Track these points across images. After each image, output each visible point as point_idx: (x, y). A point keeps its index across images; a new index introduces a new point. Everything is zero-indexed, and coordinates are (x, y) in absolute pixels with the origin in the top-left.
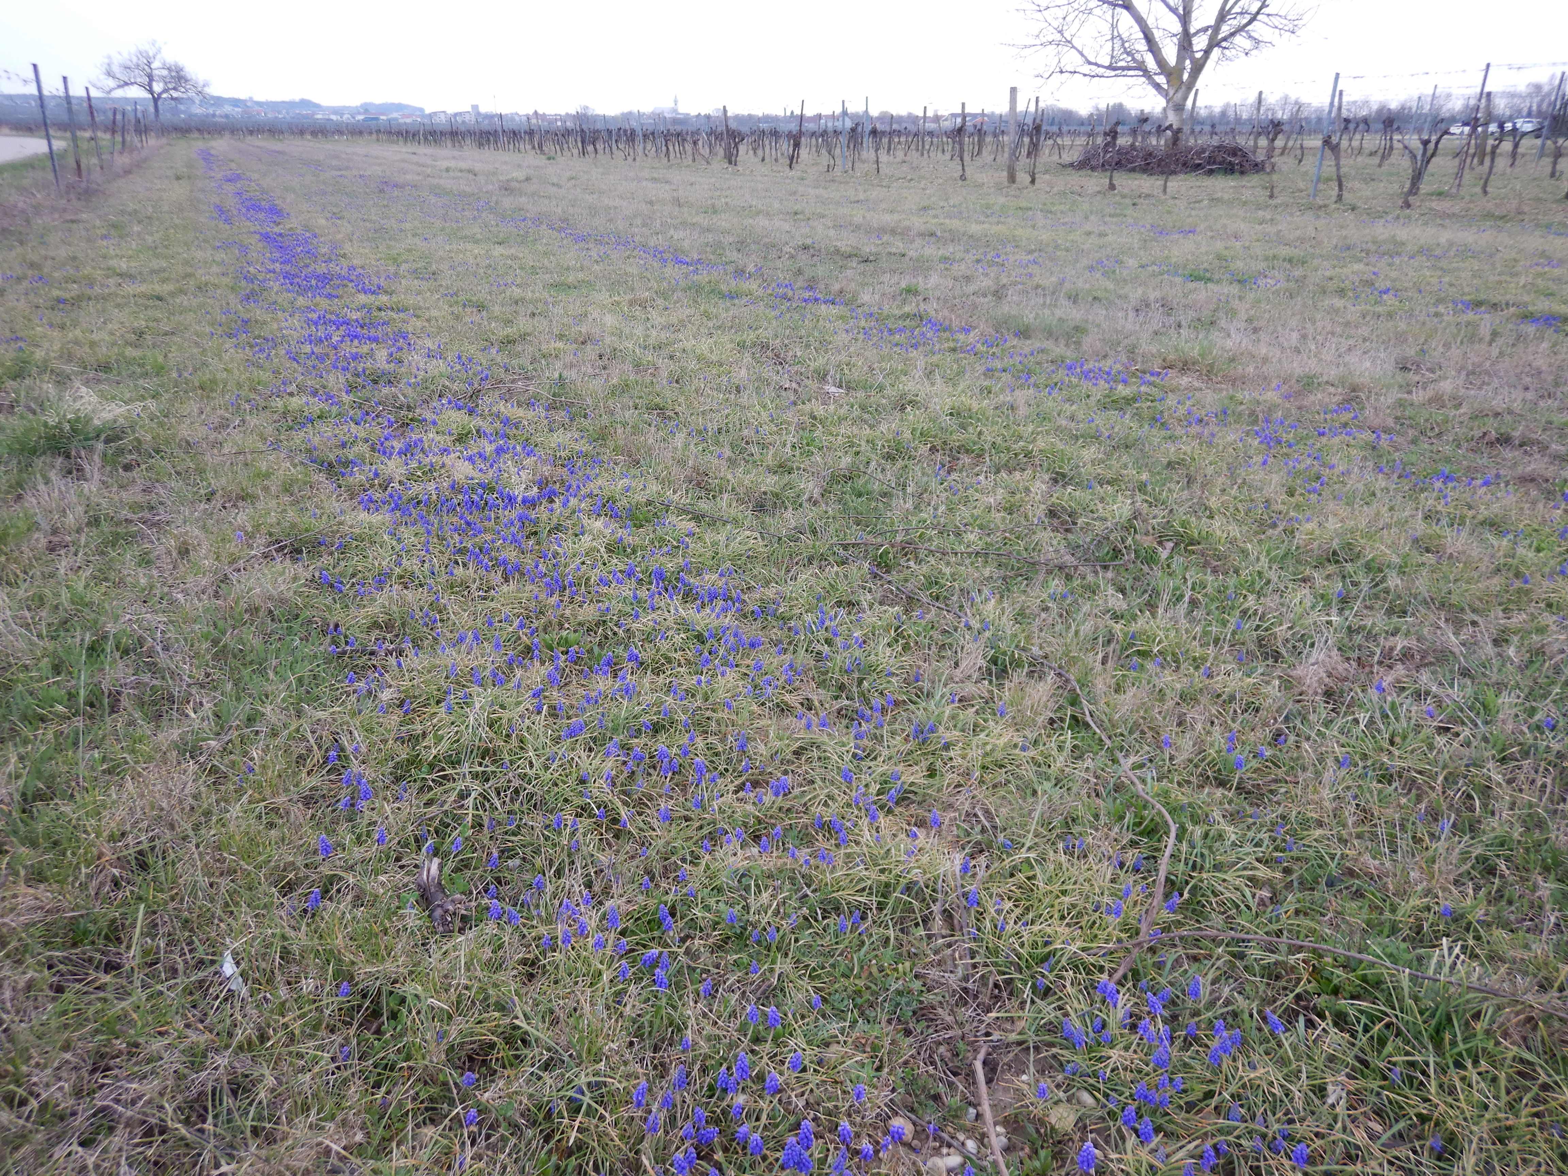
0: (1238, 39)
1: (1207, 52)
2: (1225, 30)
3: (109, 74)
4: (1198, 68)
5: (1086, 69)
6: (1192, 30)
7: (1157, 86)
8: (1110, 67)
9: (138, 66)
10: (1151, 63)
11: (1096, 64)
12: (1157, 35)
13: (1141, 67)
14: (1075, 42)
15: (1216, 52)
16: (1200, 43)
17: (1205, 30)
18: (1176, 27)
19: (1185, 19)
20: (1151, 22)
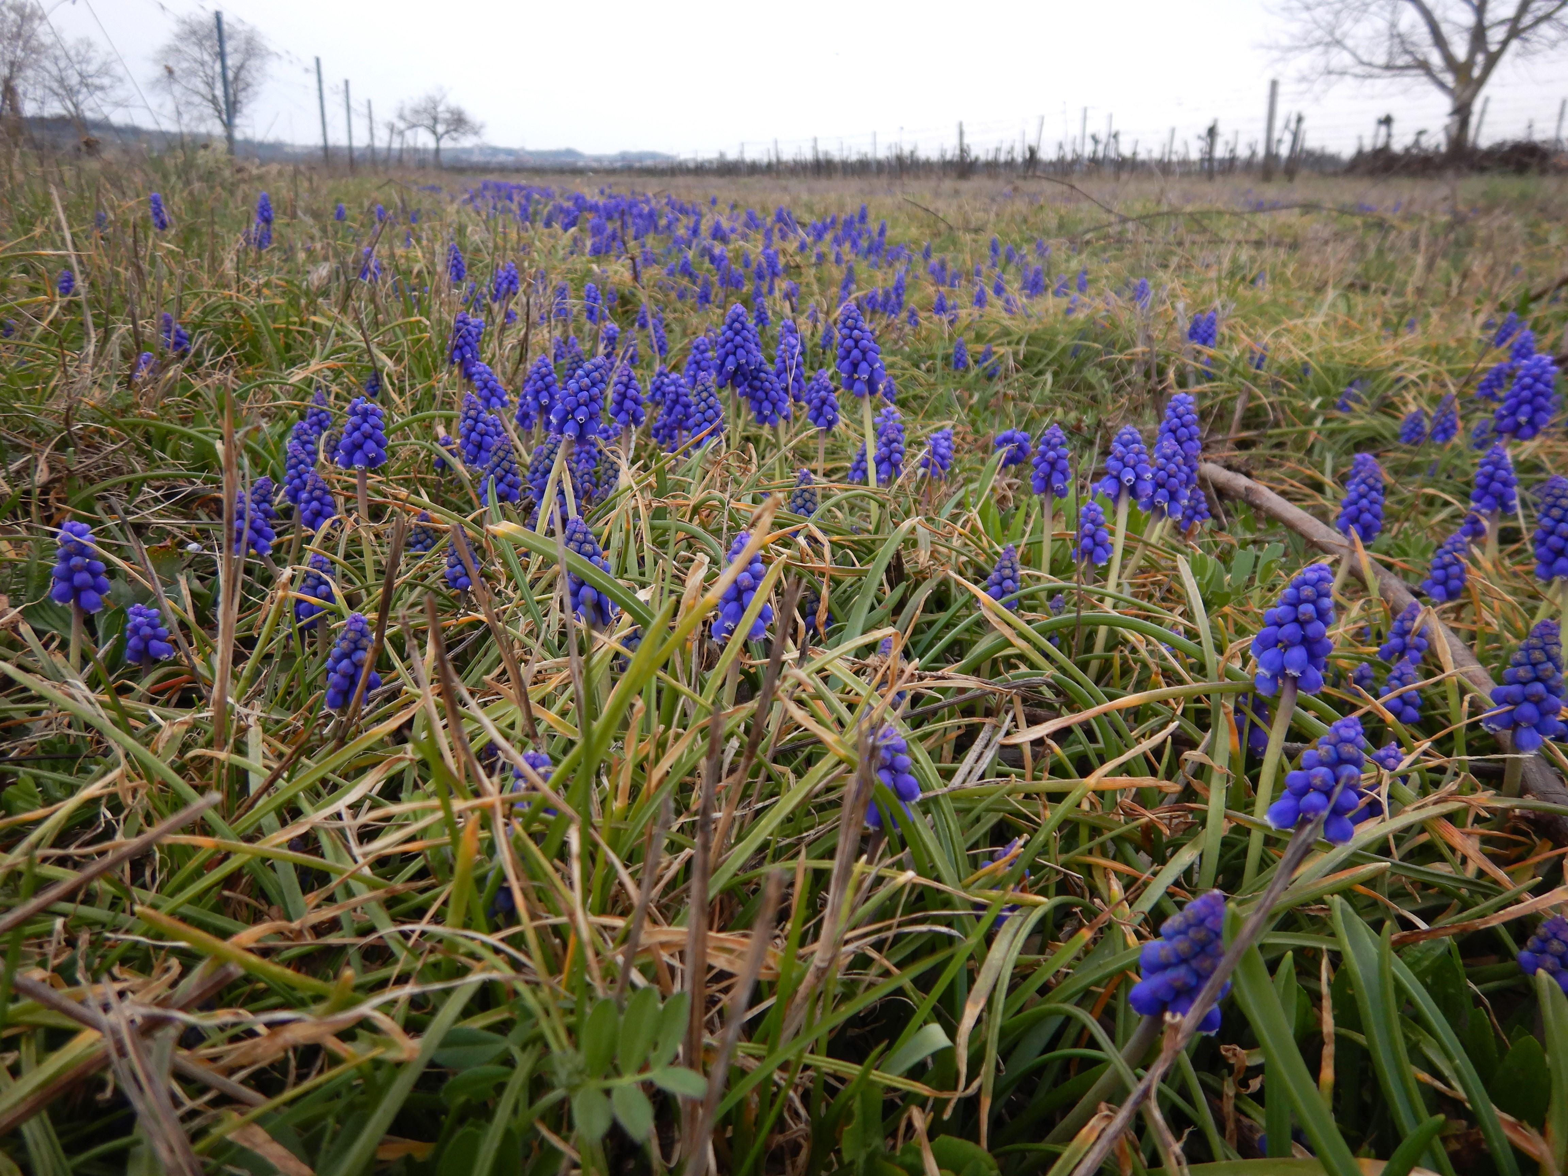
0: (1545, 29)
1: (1505, 44)
2: (1527, 20)
3: (401, 117)
4: (1492, 60)
5: (1359, 70)
6: (1487, 23)
7: (1442, 85)
8: (1388, 67)
9: (425, 110)
10: (1436, 59)
11: (1370, 64)
12: (1445, 29)
13: (1424, 66)
14: (1349, 43)
15: (1515, 45)
16: (1496, 36)
17: (1502, 22)
18: (1468, 18)
19: (1480, 10)
20: (1438, 14)
